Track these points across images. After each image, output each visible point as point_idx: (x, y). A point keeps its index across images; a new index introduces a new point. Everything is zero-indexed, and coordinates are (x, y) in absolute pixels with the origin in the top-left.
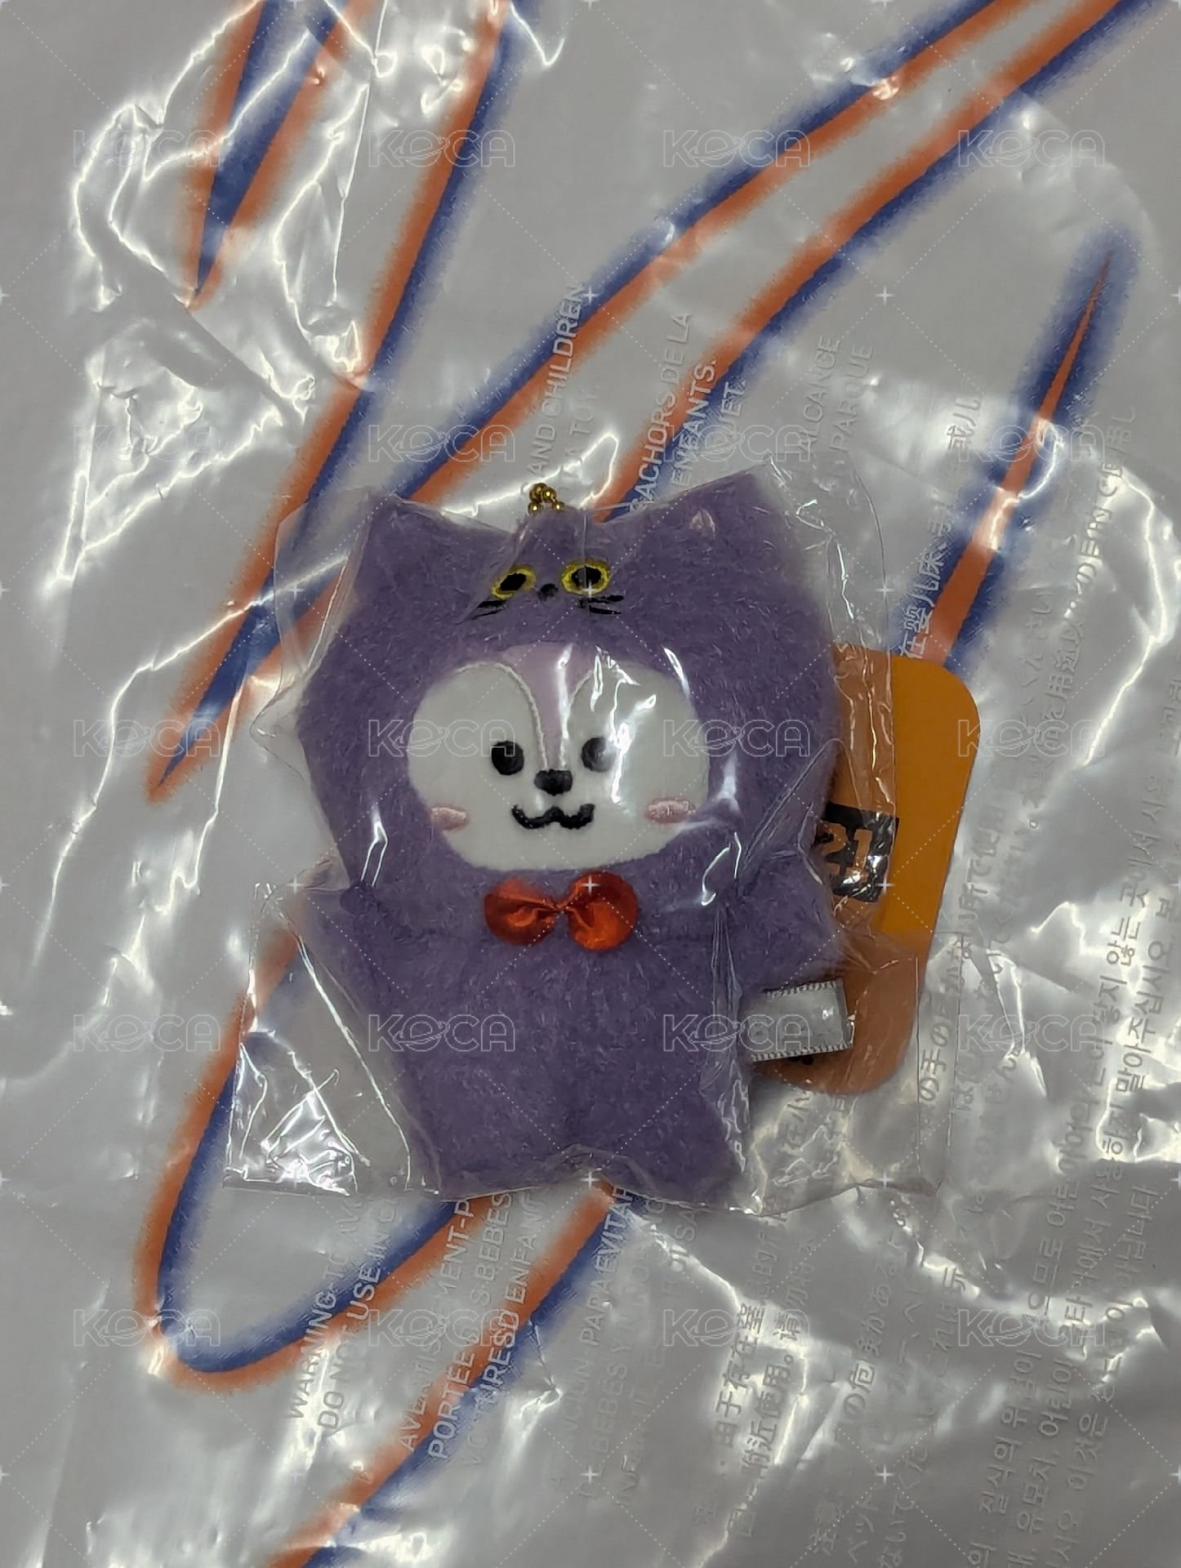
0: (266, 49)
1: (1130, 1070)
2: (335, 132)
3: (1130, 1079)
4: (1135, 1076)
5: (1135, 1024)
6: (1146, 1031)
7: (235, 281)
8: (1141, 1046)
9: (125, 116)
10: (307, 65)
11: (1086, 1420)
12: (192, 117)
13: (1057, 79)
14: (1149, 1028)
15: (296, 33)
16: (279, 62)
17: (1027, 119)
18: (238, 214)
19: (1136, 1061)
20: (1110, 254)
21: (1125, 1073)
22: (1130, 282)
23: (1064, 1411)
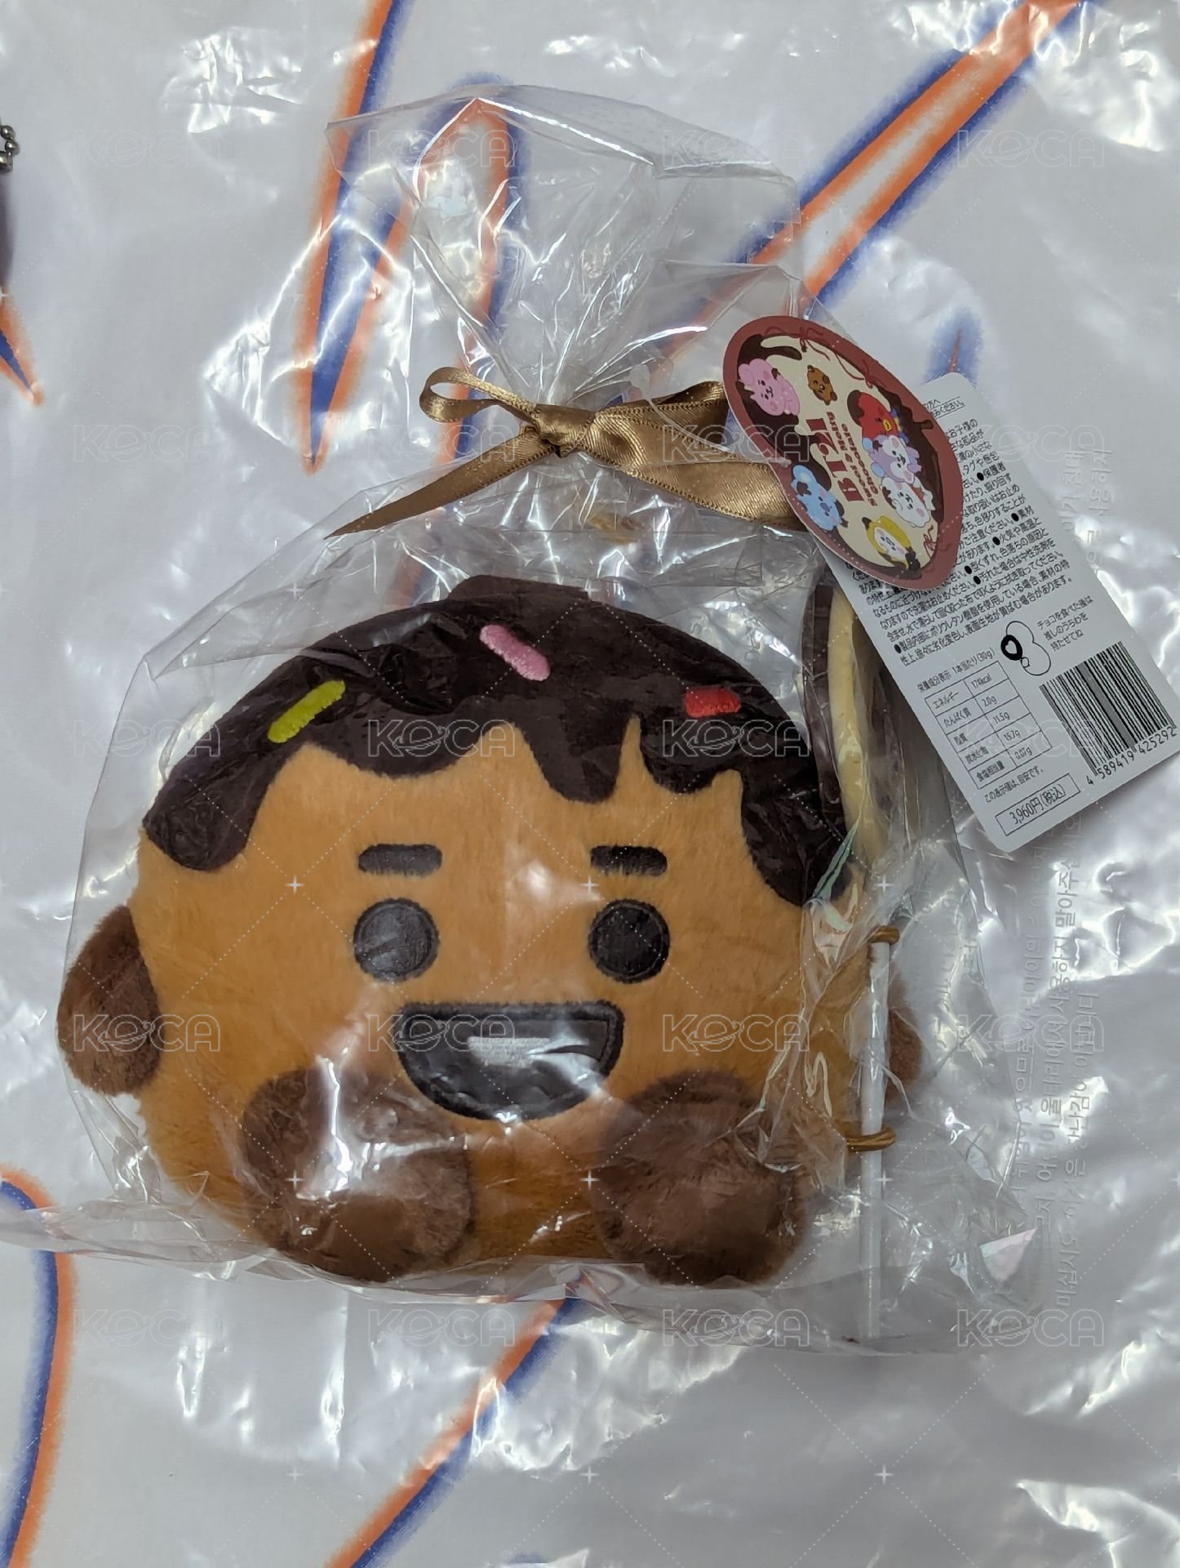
0: (335, 279)
1: (1064, 910)
2: (393, 330)
3: (1065, 916)
4: (1068, 914)
5: (1063, 876)
6: (1071, 881)
7: (337, 447)
8: (1070, 892)
9: (242, 342)
10: (367, 286)
11: (1070, 1164)
12: (290, 336)
13: (903, 213)
14: (1074, 878)
15: (357, 264)
16: (346, 288)
17: (886, 246)
18: (332, 403)
19: (1068, 903)
20: (959, 332)
21: (1060, 913)
22: (977, 349)
23: (1053, 1160)
